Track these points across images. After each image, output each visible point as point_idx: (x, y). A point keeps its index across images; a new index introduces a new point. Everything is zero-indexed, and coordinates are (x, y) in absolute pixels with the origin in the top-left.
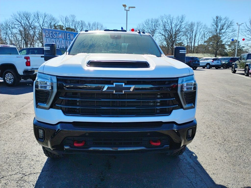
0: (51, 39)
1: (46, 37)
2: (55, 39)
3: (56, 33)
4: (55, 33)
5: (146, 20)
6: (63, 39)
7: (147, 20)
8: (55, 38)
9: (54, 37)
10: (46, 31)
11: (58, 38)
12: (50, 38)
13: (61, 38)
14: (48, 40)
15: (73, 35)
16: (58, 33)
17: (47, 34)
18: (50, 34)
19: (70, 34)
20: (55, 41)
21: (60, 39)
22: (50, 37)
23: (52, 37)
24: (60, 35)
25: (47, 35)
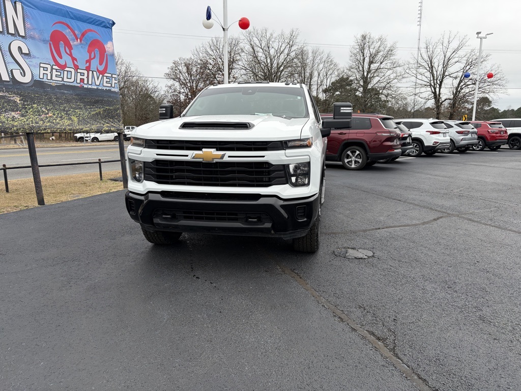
5: (212, 40)
7: (215, 41)
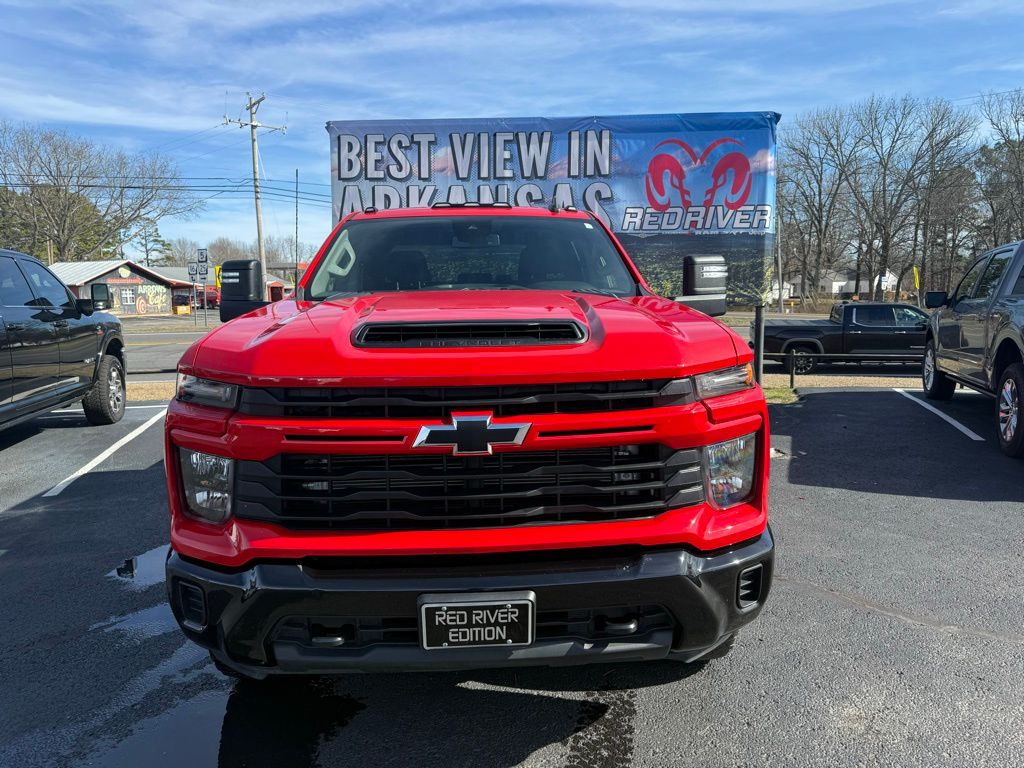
0: (373, 184)
1: (345, 173)
2: (404, 186)
3: (412, 141)
4: (406, 143)
6: (463, 174)
8: (403, 175)
9: (393, 169)
10: (345, 140)
11: (425, 174)
12: (372, 179)
13: (450, 173)
14: (352, 190)
15: (547, 136)
16: (424, 139)
17: (353, 156)
18: (373, 156)
19: (522, 137)
20: (404, 195)
21: (438, 179)
22: (372, 173)
23: (381, 174)
24: (443, 154)
25: (350, 162)
